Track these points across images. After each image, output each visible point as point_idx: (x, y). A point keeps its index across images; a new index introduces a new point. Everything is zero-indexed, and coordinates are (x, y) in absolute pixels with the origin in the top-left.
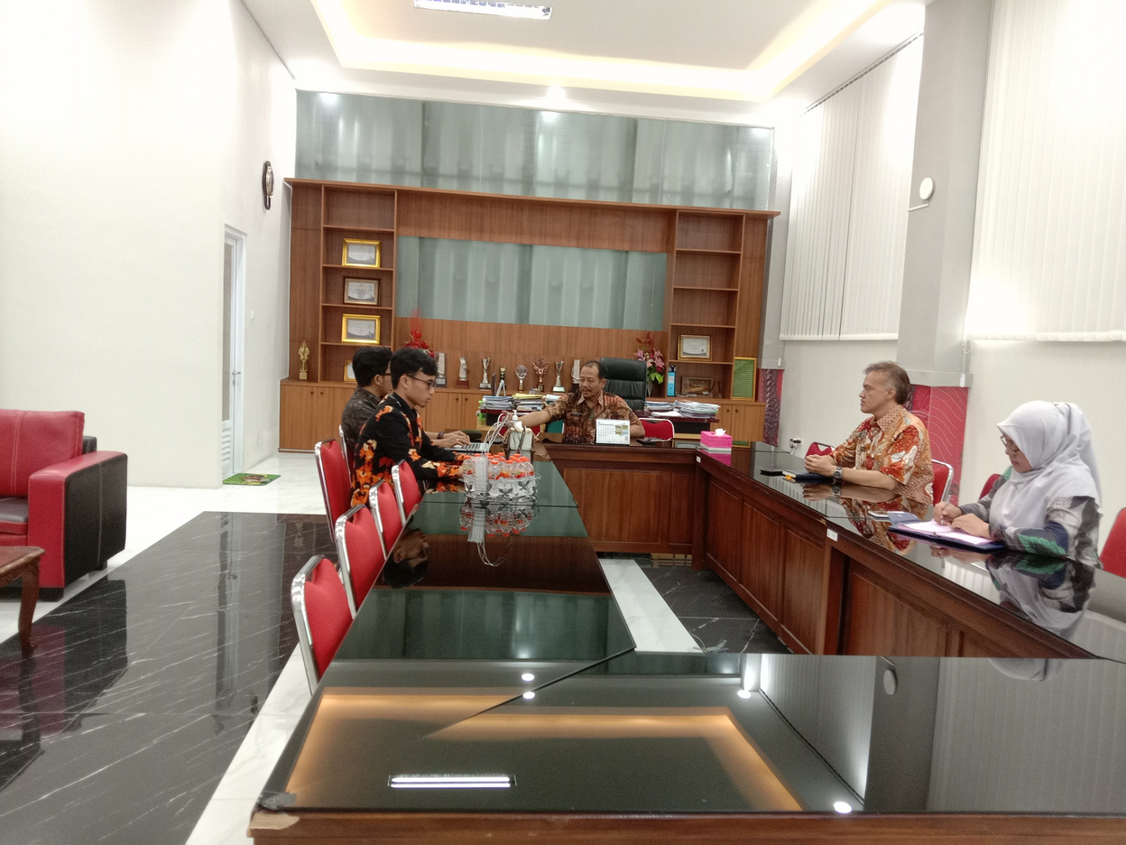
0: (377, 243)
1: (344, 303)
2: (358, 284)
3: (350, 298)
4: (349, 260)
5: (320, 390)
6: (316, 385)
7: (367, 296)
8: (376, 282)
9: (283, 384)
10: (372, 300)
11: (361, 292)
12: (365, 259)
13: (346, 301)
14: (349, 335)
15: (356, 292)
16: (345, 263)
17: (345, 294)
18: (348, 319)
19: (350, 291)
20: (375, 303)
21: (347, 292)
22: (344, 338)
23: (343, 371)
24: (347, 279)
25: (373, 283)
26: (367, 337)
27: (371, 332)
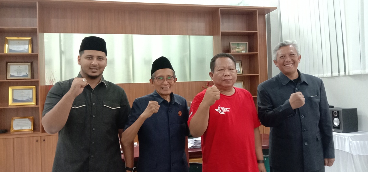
0: (30, 38)
1: (7, 79)
3: (12, 76)
4: (10, 51)
7: (23, 74)
8: (29, 63)
10: (27, 76)
11: (18, 71)
12: (21, 49)
13: (8, 78)
14: (14, 100)
15: (15, 71)
16: (6, 52)
17: (8, 73)
18: (13, 90)
19: (11, 71)
20: (29, 78)
21: (9, 72)
22: (10, 103)
23: (10, 125)
24: (9, 64)
25: (27, 65)
26: (27, 101)
27: (29, 97)
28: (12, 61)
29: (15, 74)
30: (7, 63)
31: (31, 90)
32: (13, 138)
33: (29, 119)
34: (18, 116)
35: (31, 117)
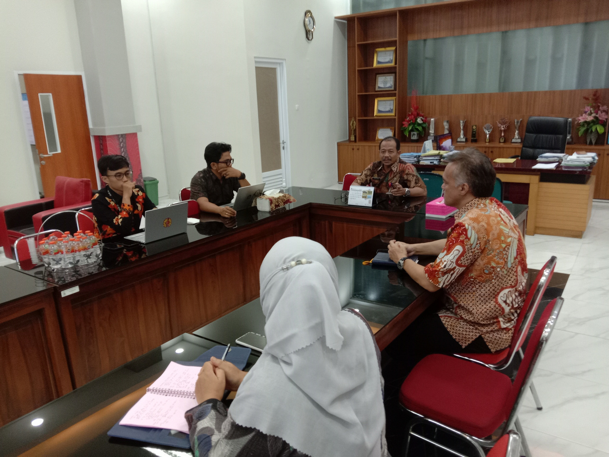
2: (384, 77)
3: (379, 87)
4: (379, 62)
5: (357, 147)
6: (356, 144)
7: (388, 85)
8: (394, 74)
9: (339, 144)
10: (391, 87)
11: (385, 83)
12: (387, 60)
13: (376, 90)
14: (379, 111)
15: (382, 83)
16: (375, 65)
17: (376, 84)
18: (378, 101)
19: (379, 83)
20: (393, 89)
22: (376, 113)
23: (375, 134)
24: (378, 75)
25: (391, 76)
27: (390, 108)
28: (379, 72)
29: (382, 85)
30: (376, 74)
31: (393, 101)
33: (390, 129)
34: (383, 126)
35: (393, 128)
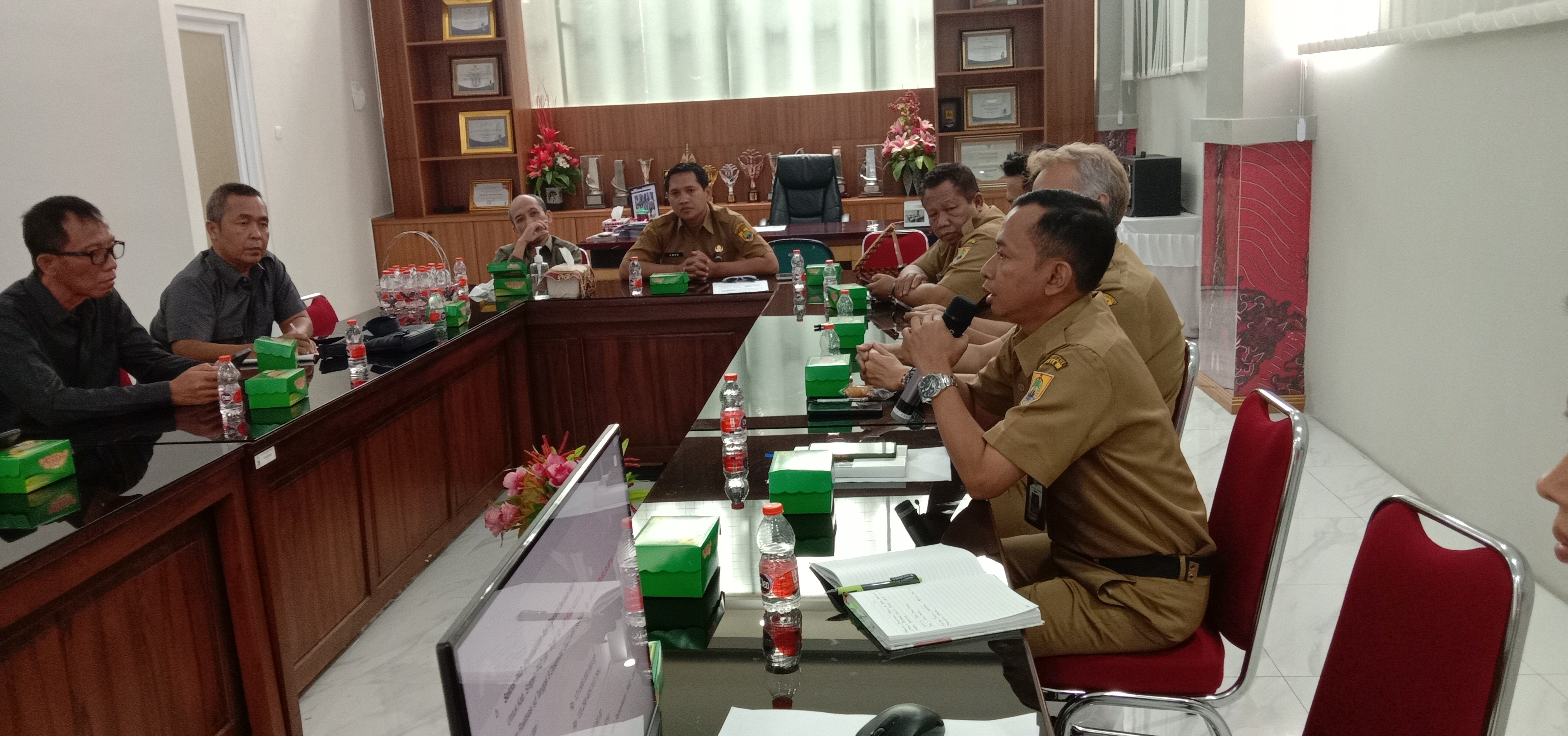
0: (490, 1)
1: (453, 97)
2: (472, 66)
3: (462, 89)
4: (455, 31)
5: (428, 228)
6: (423, 221)
7: (484, 83)
8: (494, 59)
9: (377, 224)
10: (492, 88)
11: (476, 77)
12: (475, 27)
13: (455, 94)
14: (472, 143)
15: (468, 77)
16: (447, 36)
17: (454, 82)
18: (467, 119)
19: (459, 78)
20: (496, 91)
21: (456, 80)
22: (464, 148)
23: (468, 196)
24: (454, 61)
25: (489, 62)
26: (496, 144)
27: (500, 136)
28: (458, 54)
29: (468, 84)
30: (451, 58)
31: (502, 120)
32: (473, 222)
33: (504, 184)
34: (482, 179)
35: (508, 181)
